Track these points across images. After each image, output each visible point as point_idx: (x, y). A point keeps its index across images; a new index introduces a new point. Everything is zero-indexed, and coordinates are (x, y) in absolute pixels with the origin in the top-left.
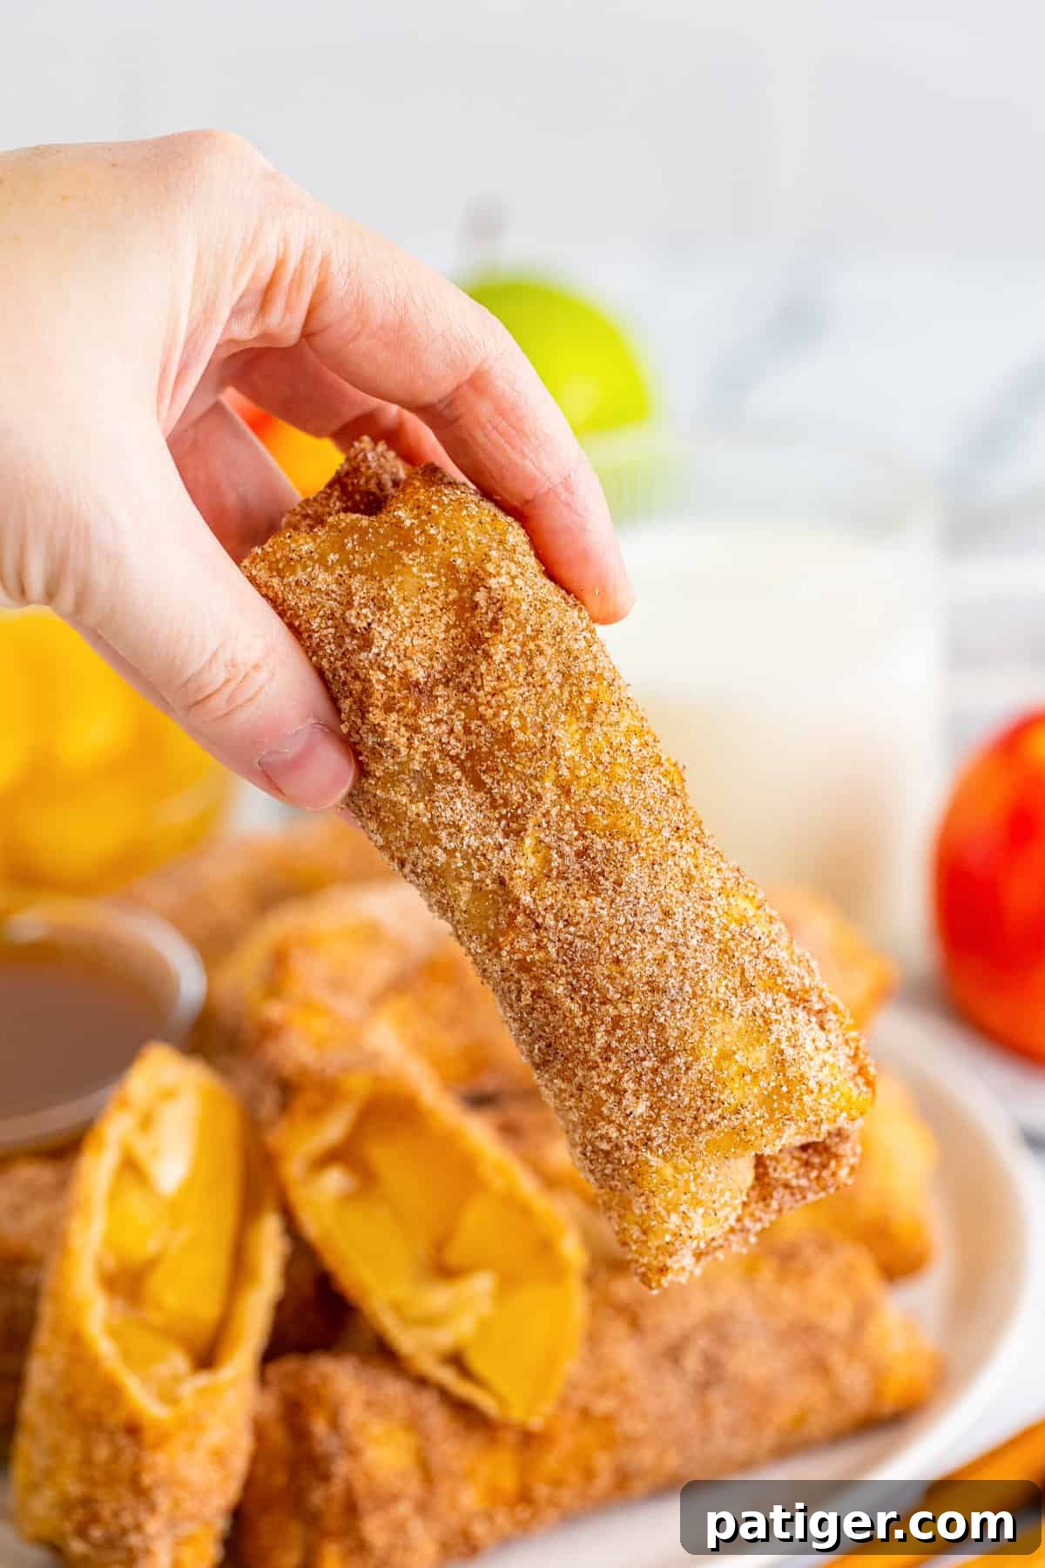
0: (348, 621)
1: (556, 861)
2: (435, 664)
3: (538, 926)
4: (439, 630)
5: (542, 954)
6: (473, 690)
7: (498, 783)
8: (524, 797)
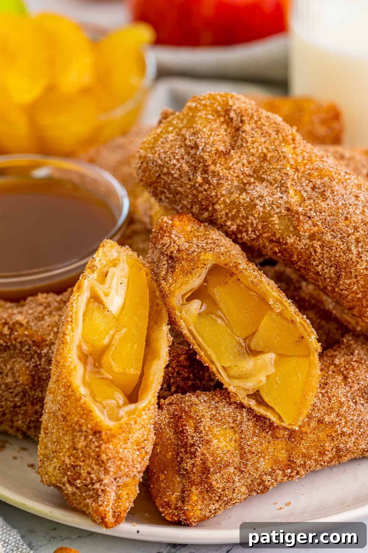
0: (188, 145)
1: (305, 195)
2: (227, 144)
3: (310, 217)
4: (222, 132)
5: (316, 228)
6: (245, 145)
7: (269, 175)
8: (282, 177)
